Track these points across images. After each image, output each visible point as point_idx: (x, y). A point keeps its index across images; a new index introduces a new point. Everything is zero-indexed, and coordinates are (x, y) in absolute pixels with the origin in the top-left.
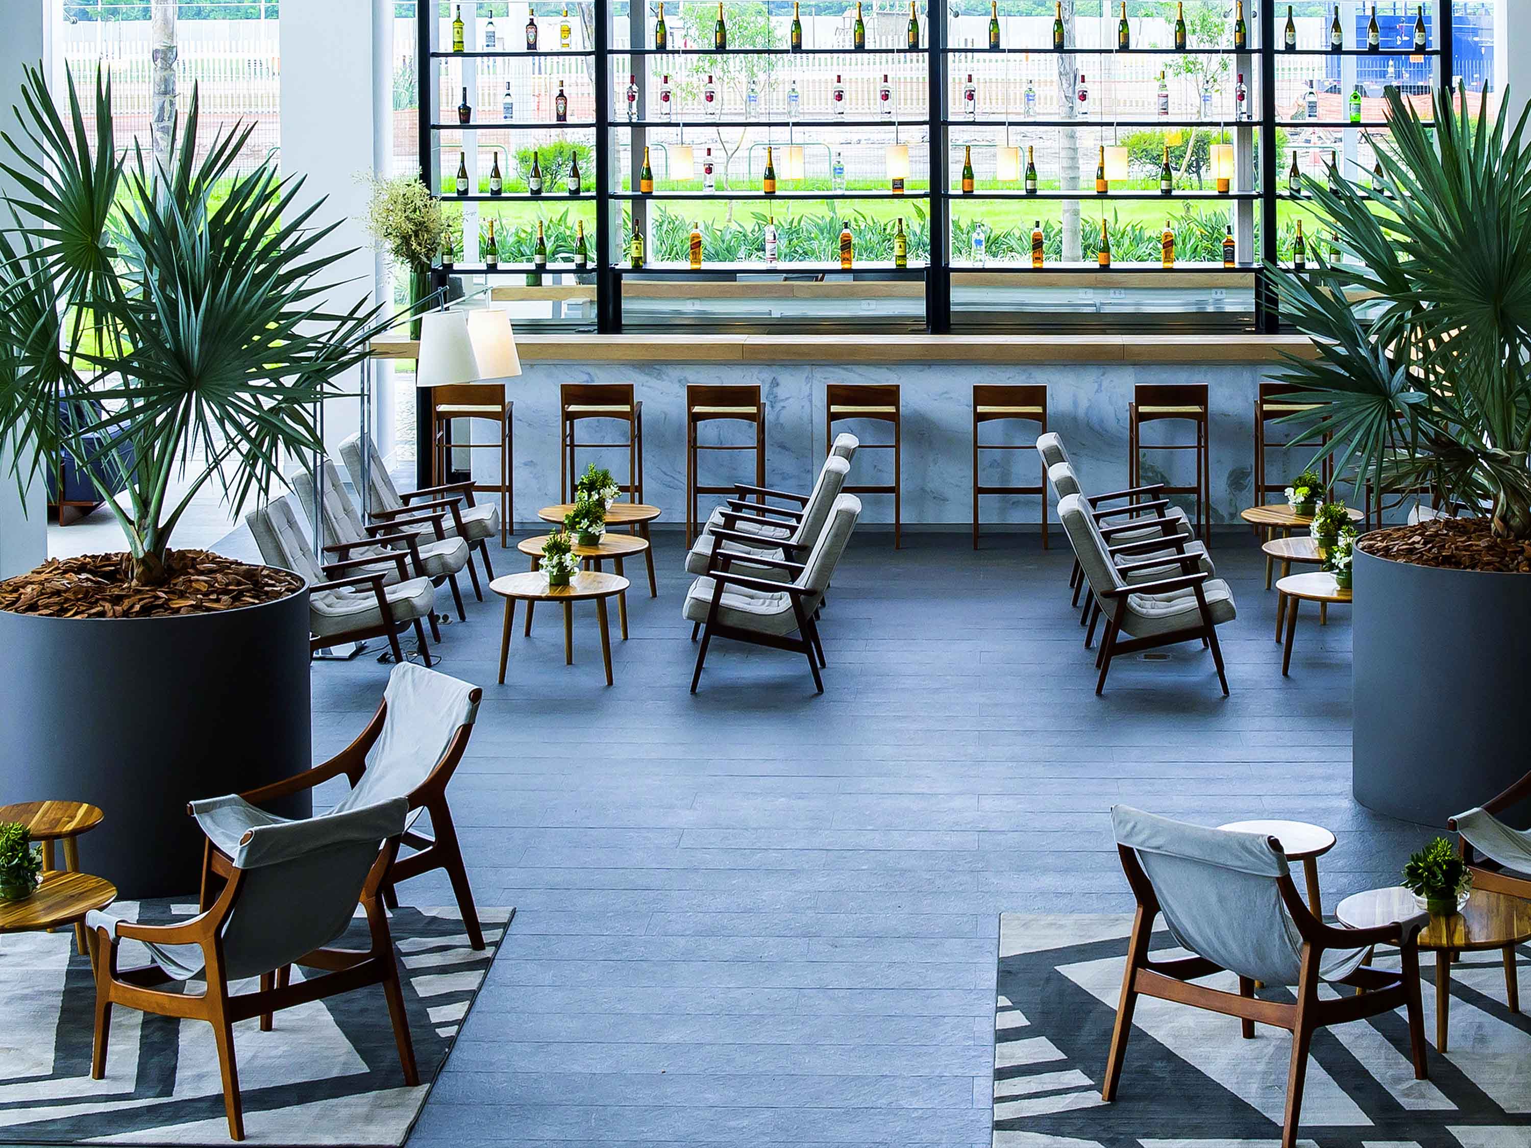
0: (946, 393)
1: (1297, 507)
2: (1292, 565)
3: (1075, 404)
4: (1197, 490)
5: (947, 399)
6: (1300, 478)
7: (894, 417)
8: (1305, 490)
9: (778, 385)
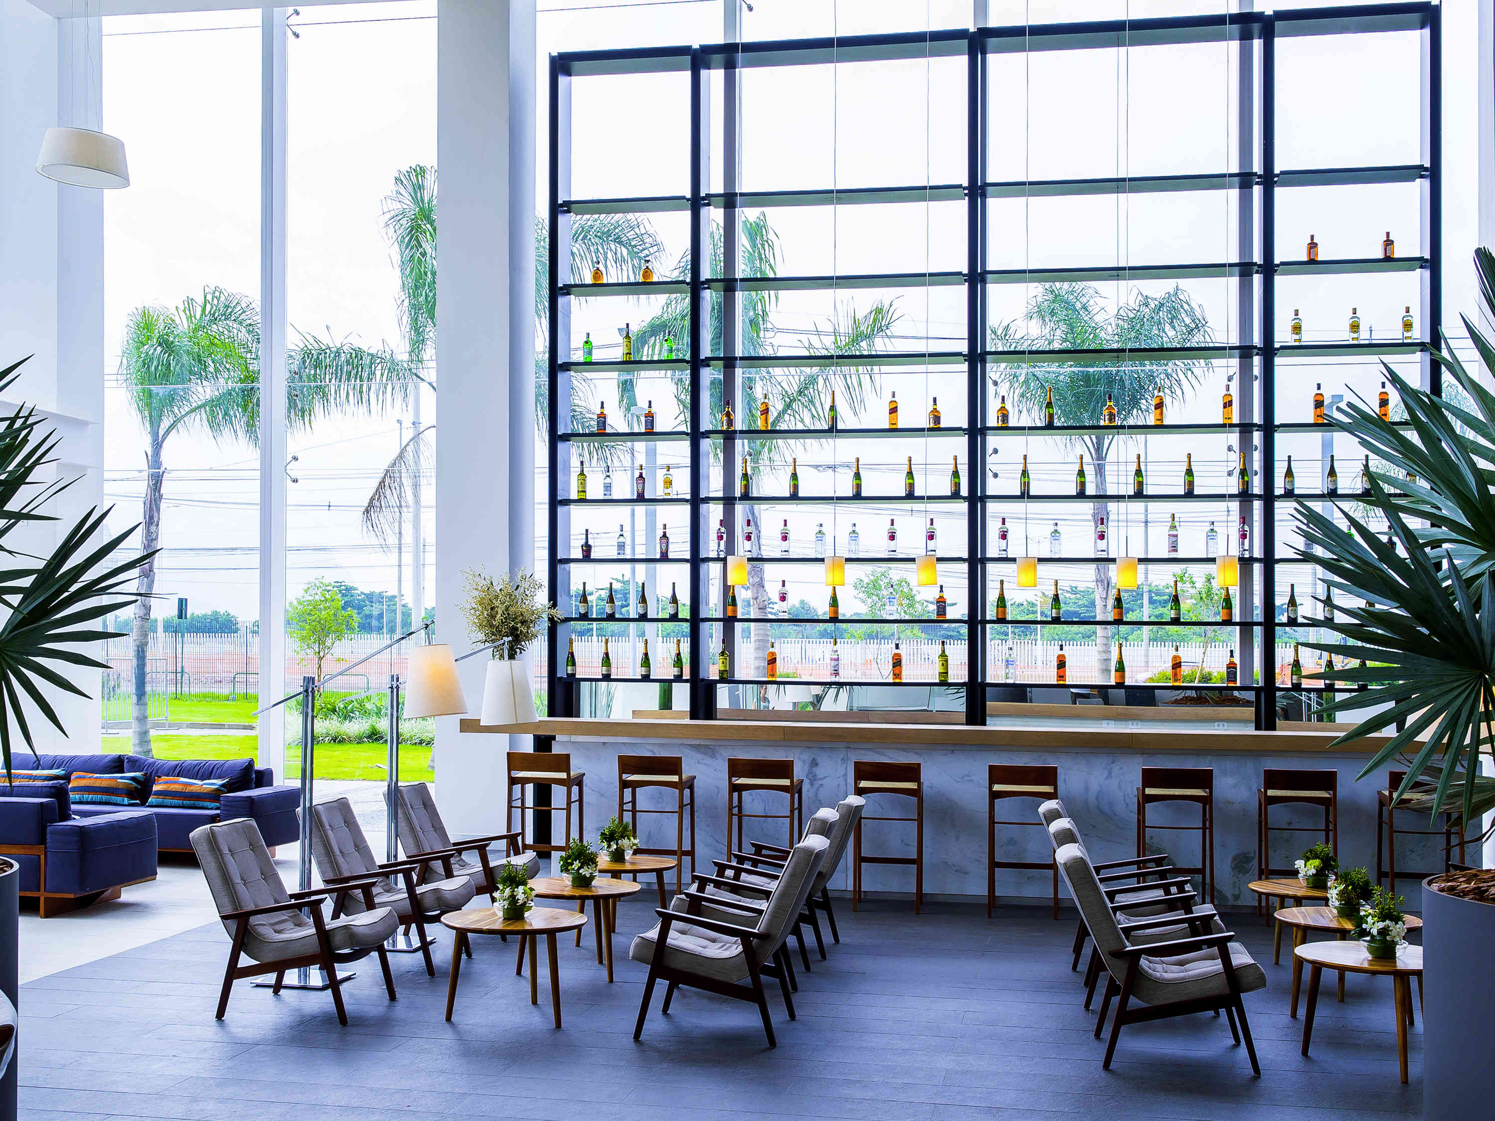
0: (968, 776)
1: (1307, 879)
2: (1310, 933)
3: (1087, 789)
4: (1202, 871)
5: (969, 781)
6: (1311, 851)
7: (916, 793)
8: (1317, 862)
9: (817, 764)
